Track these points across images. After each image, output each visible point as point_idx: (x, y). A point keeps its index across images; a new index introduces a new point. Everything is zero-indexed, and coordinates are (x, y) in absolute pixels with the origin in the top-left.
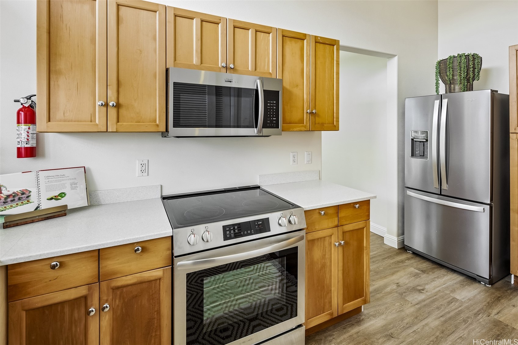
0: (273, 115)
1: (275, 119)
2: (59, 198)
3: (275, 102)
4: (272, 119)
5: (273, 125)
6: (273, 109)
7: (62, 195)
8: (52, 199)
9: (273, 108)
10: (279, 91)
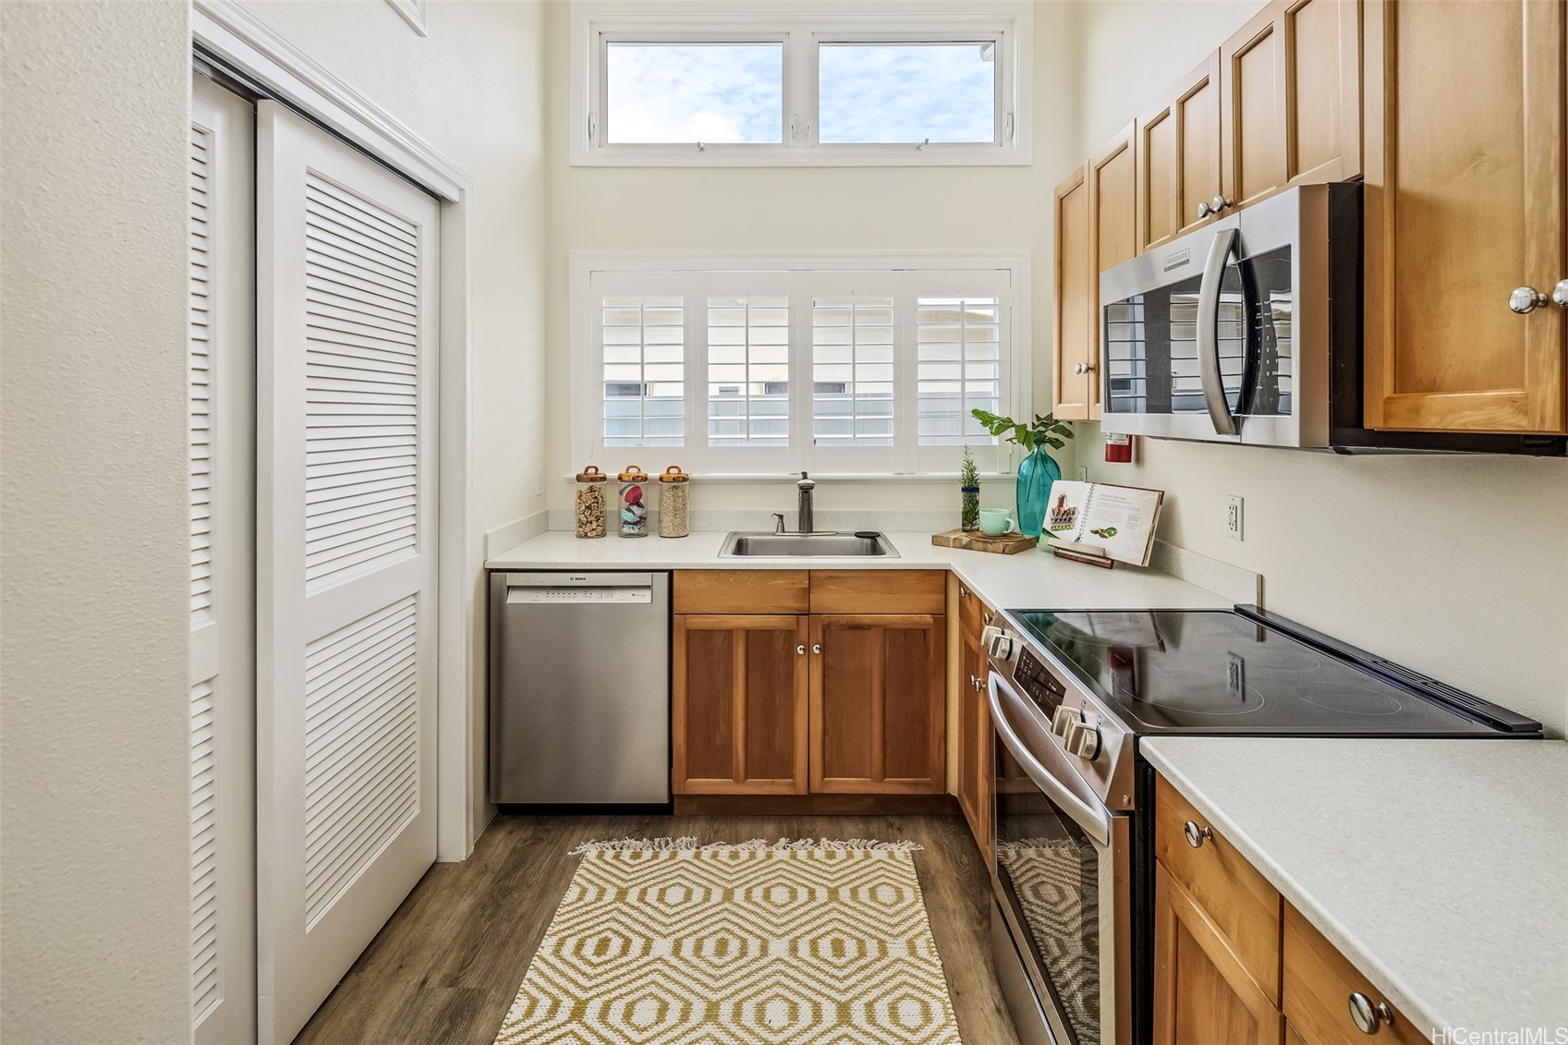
2: (1107, 534)
4: (1271, 373)
5: (1271, 399)
7: (1111, 531)
8: (1096, 532)
10: (1289, 246)
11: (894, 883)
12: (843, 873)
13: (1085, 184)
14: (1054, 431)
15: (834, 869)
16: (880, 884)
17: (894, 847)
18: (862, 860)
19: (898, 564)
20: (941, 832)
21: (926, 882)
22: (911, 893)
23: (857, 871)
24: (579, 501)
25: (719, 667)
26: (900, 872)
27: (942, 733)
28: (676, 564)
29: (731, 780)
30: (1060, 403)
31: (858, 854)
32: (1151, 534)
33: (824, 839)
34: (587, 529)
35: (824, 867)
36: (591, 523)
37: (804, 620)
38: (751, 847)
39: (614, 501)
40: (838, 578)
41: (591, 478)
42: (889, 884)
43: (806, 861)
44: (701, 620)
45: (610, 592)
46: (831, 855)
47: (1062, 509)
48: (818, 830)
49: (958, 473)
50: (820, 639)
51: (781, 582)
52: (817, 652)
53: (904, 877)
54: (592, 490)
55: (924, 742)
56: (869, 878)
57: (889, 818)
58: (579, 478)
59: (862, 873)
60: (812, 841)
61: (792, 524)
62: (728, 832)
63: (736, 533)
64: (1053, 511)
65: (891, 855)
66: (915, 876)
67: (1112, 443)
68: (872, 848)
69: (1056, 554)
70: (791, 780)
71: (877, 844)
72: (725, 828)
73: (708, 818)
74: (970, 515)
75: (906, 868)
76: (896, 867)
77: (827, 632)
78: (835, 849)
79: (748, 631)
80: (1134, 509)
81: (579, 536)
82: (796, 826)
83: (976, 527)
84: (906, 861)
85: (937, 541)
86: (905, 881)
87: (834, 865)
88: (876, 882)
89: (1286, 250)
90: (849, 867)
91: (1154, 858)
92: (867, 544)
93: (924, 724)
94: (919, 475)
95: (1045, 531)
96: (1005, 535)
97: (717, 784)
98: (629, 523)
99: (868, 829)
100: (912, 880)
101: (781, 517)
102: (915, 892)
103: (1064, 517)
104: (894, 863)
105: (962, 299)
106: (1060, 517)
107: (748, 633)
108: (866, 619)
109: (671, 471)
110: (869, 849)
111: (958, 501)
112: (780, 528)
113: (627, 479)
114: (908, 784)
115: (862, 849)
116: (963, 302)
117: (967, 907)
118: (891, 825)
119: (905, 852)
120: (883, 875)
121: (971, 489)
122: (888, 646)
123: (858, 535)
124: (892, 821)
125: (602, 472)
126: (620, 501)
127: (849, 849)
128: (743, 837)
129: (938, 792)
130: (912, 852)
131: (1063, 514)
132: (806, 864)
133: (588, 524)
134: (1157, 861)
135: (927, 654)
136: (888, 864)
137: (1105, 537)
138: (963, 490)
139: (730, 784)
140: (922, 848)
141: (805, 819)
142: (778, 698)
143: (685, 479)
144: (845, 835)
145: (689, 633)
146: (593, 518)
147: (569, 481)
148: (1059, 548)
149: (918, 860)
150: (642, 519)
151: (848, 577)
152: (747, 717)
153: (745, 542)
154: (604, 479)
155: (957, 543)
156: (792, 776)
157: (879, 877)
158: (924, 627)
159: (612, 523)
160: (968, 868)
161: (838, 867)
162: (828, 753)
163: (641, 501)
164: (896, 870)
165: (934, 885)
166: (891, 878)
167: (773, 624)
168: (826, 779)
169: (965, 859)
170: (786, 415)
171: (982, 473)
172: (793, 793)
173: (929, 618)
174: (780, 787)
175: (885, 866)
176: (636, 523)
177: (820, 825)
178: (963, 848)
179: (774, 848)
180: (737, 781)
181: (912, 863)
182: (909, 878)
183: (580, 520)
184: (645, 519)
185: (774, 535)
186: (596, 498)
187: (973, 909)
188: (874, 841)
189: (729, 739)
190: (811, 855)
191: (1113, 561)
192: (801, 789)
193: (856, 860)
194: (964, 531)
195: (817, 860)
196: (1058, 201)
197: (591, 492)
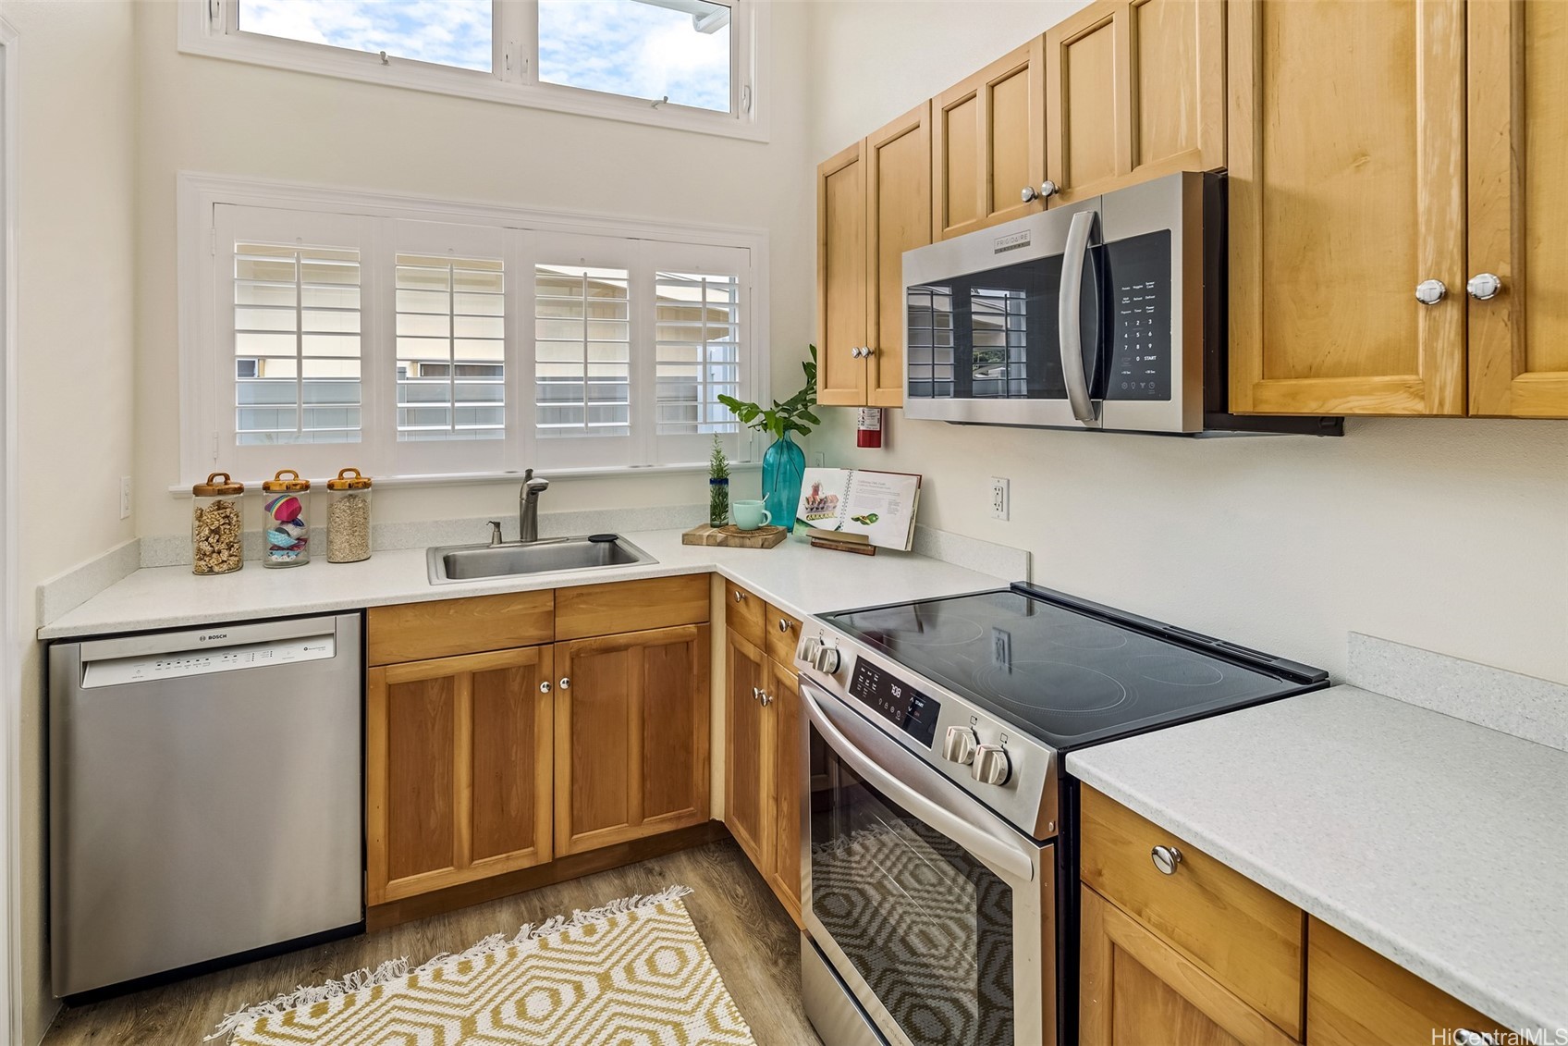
0: (1143, 341)
1: (1152, 358)
2: (868, 521)
3: (1150, 285)
4: (1142, 358)
5: (1143, 385)
6: (1144, 316)
7: (873, 518)
8: (857, 519)
9: (1144, 310)
10: (1168, 232)
11: (672, 944)
12: (609, 949)
13: (861, 163)
14: (800, 416)
15: (599, 947)
16: (657, 951)
17: (660, 898)
18: (629, 926)
19: (658, 572)
20: (706, 864)
21: (707, 933)
22: (694, 951)
23: (626, 941)
24: (197, 523)
25: (433, 726)
26: (674, 927)
27: (707, 754)
28: (369, 601)
29: (452, 868)
30: (826, 388)
31: (622, 918)
32: (912, 518)
33: (576, 912)
34: (213, 562)
35: (586, 949)
36: (219, 552)
37: (548, 650)
38: (486, 949)
39: (255, 521)
40: (590, 594)
41: (220, 492)
42: (667, 948)
43: (560, 947)
44: (409, 669)
45: (267, 650)
46: (590, 930)
47: (818, 498)
48: (566, 901)
49: (706, 463)
50: (567, 669)
51: (520, 607)
52: (564, 686)
53: (682, 933)
54: (219, 506)
55: (688, 768)
56: (642, 945)
57: (646, 862)
58: (198, 491)
59: (632, 942)
60: (563, 918)
61: (512, 533)
62: (448, 936)
63: (437, 549)
64: (807, 499)
65: (660, 909)
66: (693, 928)
67: (865, 429)
68: (636, 907)
69: (813, 544)
70: (531, 849)
71: (641, 899)
72: (444, 932)
73: (417, 924)
74: (719, 509)
75: (681, 920)
76: (669, 923)
77: (575, 661)
78: (594, 921)
79: (474, 674)
80: (894, 494)
81: (199, 572)
82: (537, 903)
83: (725, 521)
84: (679, 912)
85: (688, 540)
86: (684, 937)
87: (597, 942)
88: (652, 949)
89: (1165, 235)
90: (615, 939)
91: (1078, 882)
92: (604, 549)
93: (687, 748)
94: (657, 467)
95: (798, 520)
96: (759, 528)
97: (432, 878)
98: (282, 549)
99: (625, 883)
100: (692, 933)
101: (497, 525)
102: (699, 948)
103: (821, 506)
104: (667, 919)
105: (704, 276)
106: (816, 505)
107: (476, 677)
108: (622, 639)
109: (346, 475)
110: (633, 909)
111: (706, 494)
112: (496, 540)
113: (277, 488)
114: (670, 819)
115: (625, 911)
116: (704, 279)
117: (757, 949)
118: (650, 871)
119: (674, 901)
120: (657, 938)
121: (720, 481)
122: (647, 666)
123: (594, 539)
124: (650, 865)
125: (236, 480)
126: (266, 518)
127: (610, 916)
128: (471, 938)
129: (702, 821)
130: (682, 898)
131: (819, 503)
132: (562, 951)
133: (214, 555)
134: (1082, 885)
135: (690, 668)
136: (660, 921)
137: (867, 524)
138: (712, 482)
139: (450, 873)
140: (692, 891)
141: (548, 891)
142: (514, 750)
143: (366, 485)
144: (601, 898)
145: (391, 690)
146: (223, 546)
147: (178, 496)
148: (816, 538)
149: (689, 903)
150: (301, 542)
151: (602, 592)
152: (473, 785)
153: (452, 559)
154: (240, 490)
155: (711, 540)
156: (532, 844)
157: (654, 941)
158: (688, 639)
159: (254, 549)
160: (745, 900)
161: (603, 943)
162: (577, 805)
163: (300, 517)
164: (670, 927)
165: (715, 932)
166: (668, 939)
167: (509, 661)
168: (575, 837)
169: (740, 891)
170: (502, 401)
171: (731, 462)
172: (534, 864)
173: (692, 628)
174: (520, 860)
175: (656, 925)
176: (291, 548)
177: (567, 894)
178: (734, 879)
179: (516, 942)
180: (460, 868)
181: (686, 913)
182: (687, 933)
183: (199, 550)
184: (305, 541)
185: (488, 547)
186: (227, 517)
187: (764, 949)
188: (637, 897)
189: (449, 816)
190: (565, 938)
191: (875, 547)
192: (545, 856)
193: (621, 928)
194: (713, 526)
195: (575, 942)
196: (822, 180)
197: (219, 509)
